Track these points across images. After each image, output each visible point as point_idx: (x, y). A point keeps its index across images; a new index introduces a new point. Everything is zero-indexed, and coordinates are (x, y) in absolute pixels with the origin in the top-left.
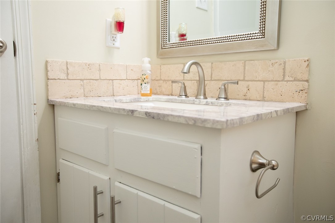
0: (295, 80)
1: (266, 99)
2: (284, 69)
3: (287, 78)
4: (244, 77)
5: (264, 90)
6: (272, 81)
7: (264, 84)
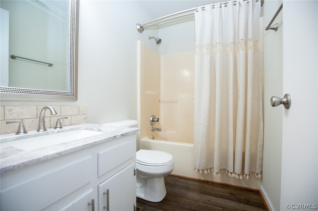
0: (83, 114)
1: (72, 124)
2: (79, 110)
3: (80, 114)
4: (61, 114)
5: (71, 120)
6: (74, 115)
7: (71, 117)
